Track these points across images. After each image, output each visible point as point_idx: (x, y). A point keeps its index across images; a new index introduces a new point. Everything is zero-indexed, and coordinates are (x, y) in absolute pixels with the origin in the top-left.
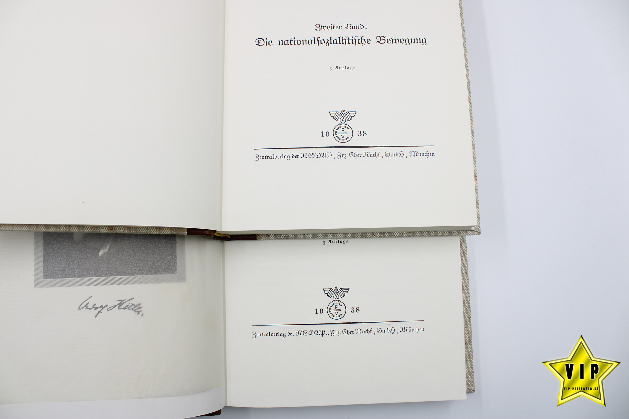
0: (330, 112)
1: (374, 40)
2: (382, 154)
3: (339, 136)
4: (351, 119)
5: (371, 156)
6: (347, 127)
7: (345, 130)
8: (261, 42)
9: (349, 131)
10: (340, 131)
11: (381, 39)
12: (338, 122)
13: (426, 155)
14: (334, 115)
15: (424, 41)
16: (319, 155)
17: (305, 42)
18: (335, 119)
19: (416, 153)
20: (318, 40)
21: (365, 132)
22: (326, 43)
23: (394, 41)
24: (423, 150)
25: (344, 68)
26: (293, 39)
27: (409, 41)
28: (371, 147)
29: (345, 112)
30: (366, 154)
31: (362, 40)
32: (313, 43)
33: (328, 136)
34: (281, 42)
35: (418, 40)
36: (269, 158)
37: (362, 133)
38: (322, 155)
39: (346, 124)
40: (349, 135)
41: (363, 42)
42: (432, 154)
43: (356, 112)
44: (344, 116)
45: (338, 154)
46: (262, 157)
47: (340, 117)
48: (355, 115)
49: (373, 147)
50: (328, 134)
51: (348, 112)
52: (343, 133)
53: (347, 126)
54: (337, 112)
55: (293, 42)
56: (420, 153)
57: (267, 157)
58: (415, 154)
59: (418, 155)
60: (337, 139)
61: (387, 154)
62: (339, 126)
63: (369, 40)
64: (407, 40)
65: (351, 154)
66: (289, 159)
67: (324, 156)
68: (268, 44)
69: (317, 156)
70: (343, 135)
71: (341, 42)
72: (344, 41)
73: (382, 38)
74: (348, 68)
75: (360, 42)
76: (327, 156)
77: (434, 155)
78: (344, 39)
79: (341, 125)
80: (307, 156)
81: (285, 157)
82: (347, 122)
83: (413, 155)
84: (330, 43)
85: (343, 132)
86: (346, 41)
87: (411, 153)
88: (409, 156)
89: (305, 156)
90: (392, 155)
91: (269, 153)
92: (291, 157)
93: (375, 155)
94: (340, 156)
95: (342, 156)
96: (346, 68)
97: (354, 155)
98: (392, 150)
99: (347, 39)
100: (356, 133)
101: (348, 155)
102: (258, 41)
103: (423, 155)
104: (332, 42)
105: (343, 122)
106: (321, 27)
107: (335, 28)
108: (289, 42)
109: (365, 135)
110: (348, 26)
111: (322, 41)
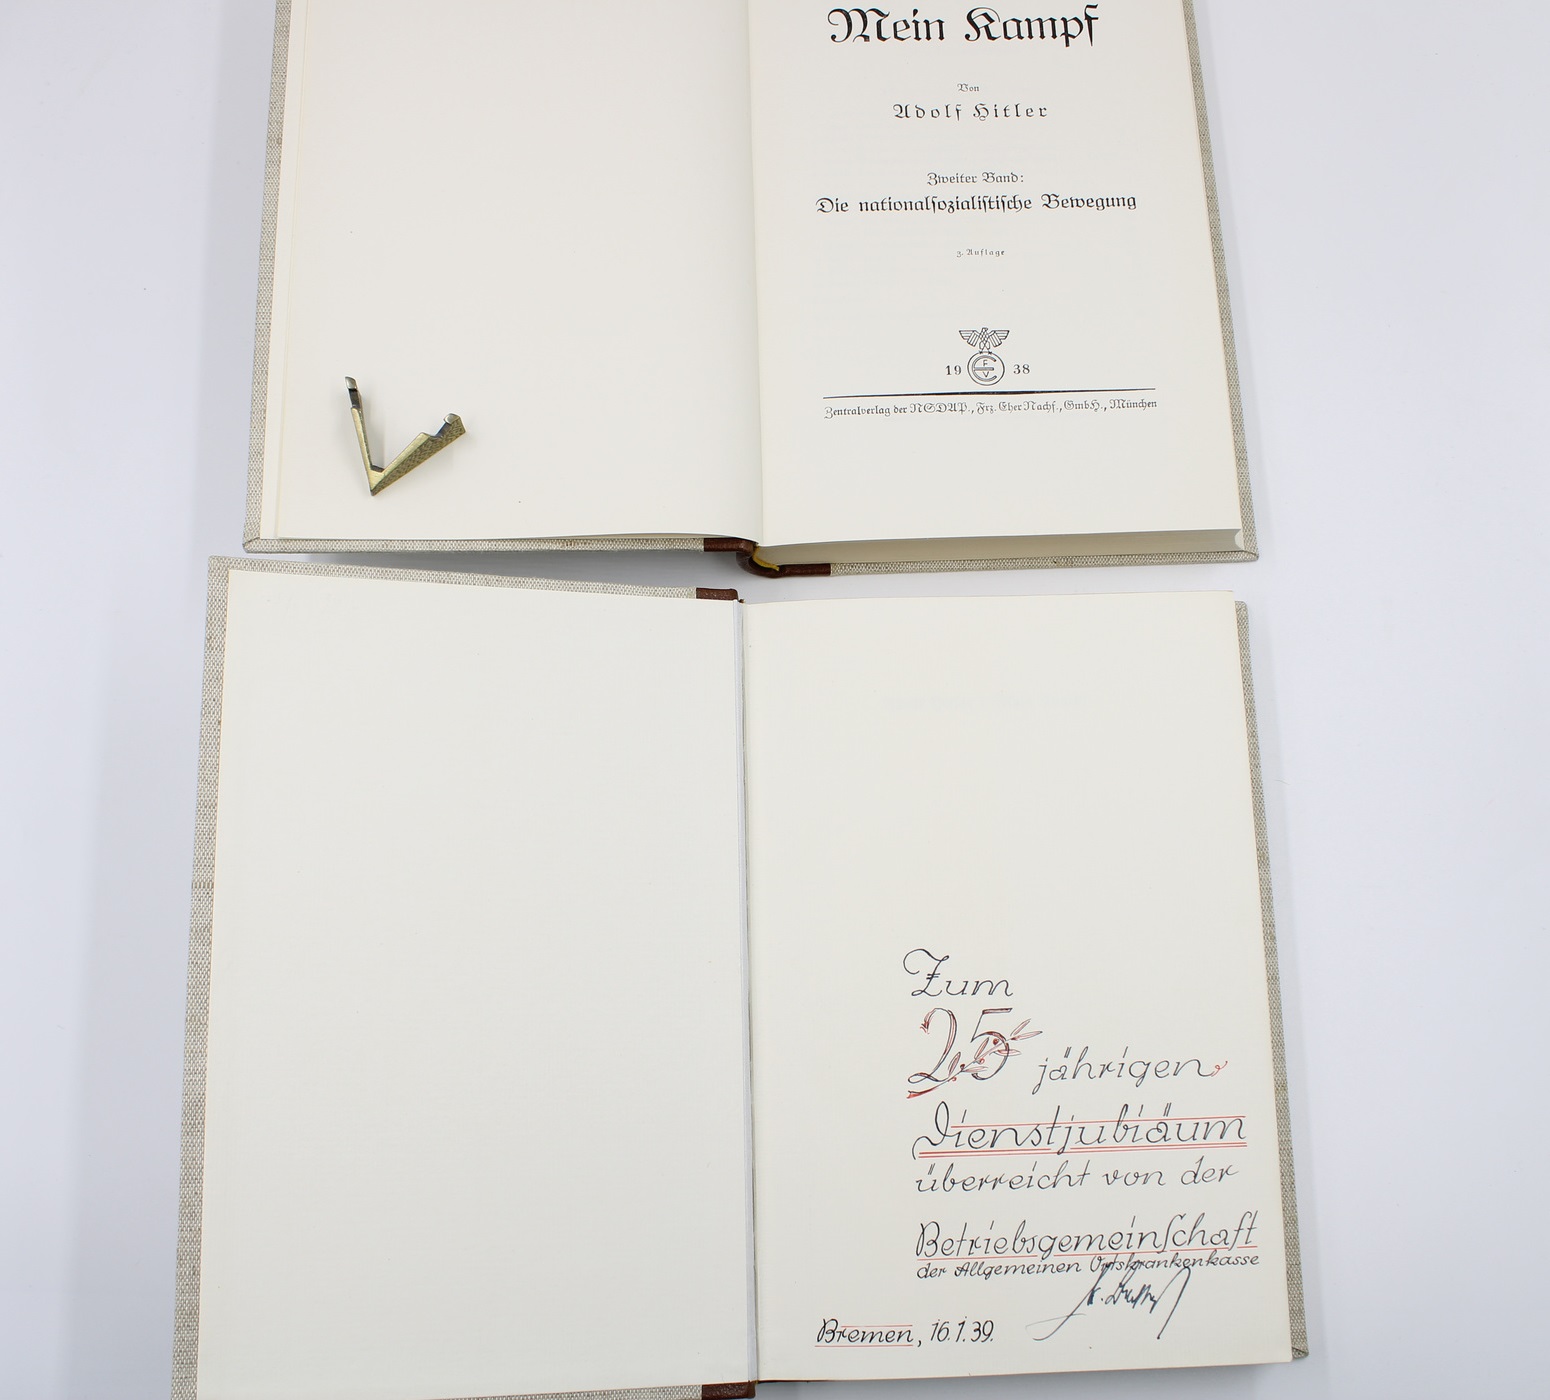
1: (1038, 203)
2: (1059, 405)
3: (980, 374)
4: (1000, 344)
5: (1040, 408)
6: (992, 359)
7: (990, 363)
8: (827, 205)
9: (998, 366)
10: (980, 364)
11: (1050, 199)
12: (977, 349)
13: (1141, 404)
14: (968, 337)
15: (1132, 203)
16: (943, 408)
17: (908, 205)
18: (971, 343)
19: (1121, 402)
20: (933, 203)
21: (1026, 367)
22: (948, 207)
23: (1075, 202)
24: (1135, 397)
25: (984, 252)
26: (887, 200)
27: (1104, 203)
28: (1038, 392)
29: (988, 331)
30: (1030, 406)
31: (1015, 202)
32: (924, 206)
33: (958, 373)
34: (864, 206)
35: (1121, 201)
36: (849, 413)
37: (1021, 369)
38: (948, 408)
39: (990, 353)
40: (998, 372)
41: (1018, 204)
42: (1154, 404)
43: (1009, 331)
44: (986, 339)
45: (979, 405)
46: (838, 413)
47: (980, 341)
48: (1006, 336)
49: (1042, 392)
50: (958, 369)
51: (995, 331)
52: (986, 369)
53: (993, 356)
54: (973, 331)
55: (886, 206)
56: (1129, 402)
57: (846, 413)
58: (1122, 405)
59: (1125, 405)
60: (977, 379)
61: (1068, 404)
62: (979, 355)
63: (1027, 203)
64: (1100, 201)
65: (1002, 406)
66: (887, 415)
67: (952, 409)
68: (840, 209)
69: (939, 410)
70: (986, 372)
71: (976, 205)
72: (982, 204)
73: (1053, 198)
74: (992, 253)
75: (1012, 205)
76: (958, 408)
77: (1156, 405)
78: (981, 199)
79: (982, 354)
80: (922, 409)
81: (882, 411)
83: (1117, 405)
84: (955, 207)
85: (986, 366)
86: (986, 204)
87: (1113, 402)
88: (1108, 408)
89: (917, 408)
90: (1079, 406)
91: (852, 404)
92: (892, 411)
93: (1047, 407)
94: (982, 408)
95: (985, 409)
96: (988, 252)
97: (1007, 407)
98: (1078, 398)
99: (987, 200)
100: (1011, 369)
101: (996, 407)
102: (821, 205)
103: (1135, 405)
104: (960, 206)
105: (985, 349)
106: (937, 179)
107: (964, 180)
108: (880, 205)
109: (1026, 371)
110: (989, 176)
111: (942, 204)
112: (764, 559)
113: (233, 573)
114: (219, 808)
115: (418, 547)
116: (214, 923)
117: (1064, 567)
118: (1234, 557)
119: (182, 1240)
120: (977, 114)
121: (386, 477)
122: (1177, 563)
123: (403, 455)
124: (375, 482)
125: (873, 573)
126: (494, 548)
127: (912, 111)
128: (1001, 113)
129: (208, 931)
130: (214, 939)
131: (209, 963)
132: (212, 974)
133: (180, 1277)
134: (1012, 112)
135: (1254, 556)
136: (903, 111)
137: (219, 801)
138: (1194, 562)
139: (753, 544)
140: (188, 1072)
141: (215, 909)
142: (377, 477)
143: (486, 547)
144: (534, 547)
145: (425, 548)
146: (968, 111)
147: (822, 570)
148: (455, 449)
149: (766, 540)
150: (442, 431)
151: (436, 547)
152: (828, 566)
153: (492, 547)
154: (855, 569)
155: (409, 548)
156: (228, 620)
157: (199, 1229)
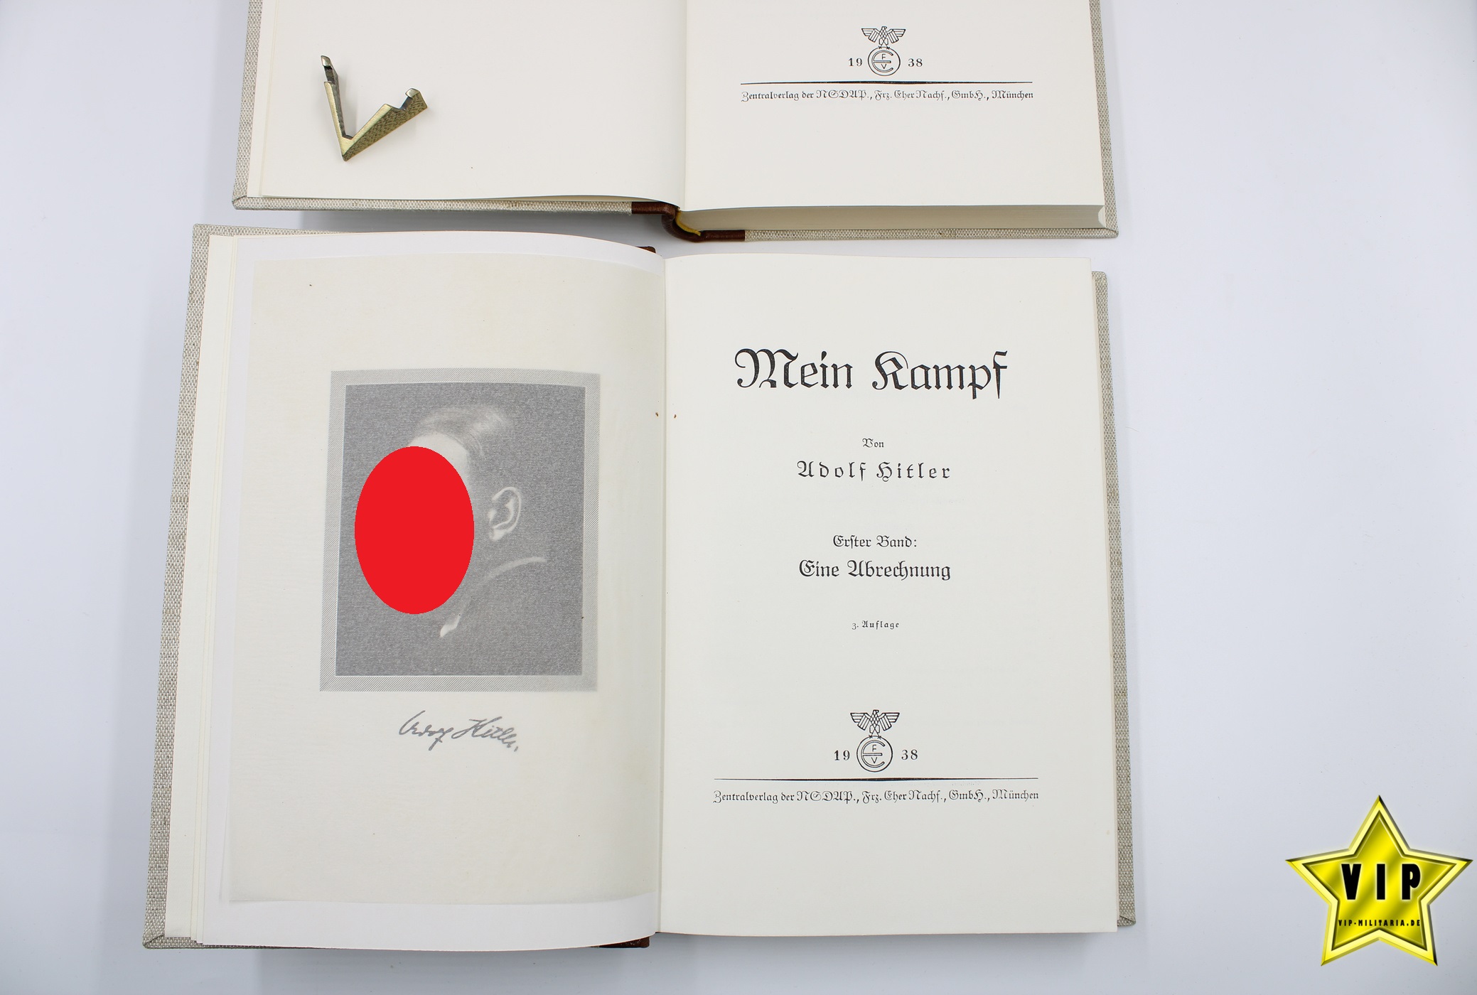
2: (947, 94)
3: (879, 66)
4: (897, 41)
5: (930, 95)
6: (890, 53)
7: (888, 57)
9: (894, 59)
10: (879, 57)
12: (877, 44)
13: (1019, 96)
14: (869, 34)
16: (845, 94)
18: (872, 39)
19: (1002, 93)
21: (919, 61)
24: (1014, 89)
28: (928, 82)
29: (887, 30)
30: (922, 94)
33: (859, 64)
36: (764, 97)
37: (915, 62)
38: (850, 94)
39: (888, 48)
40: (895, 65)
42: (1031, 95)
43: (904, 30)
44: (885, 36)
45: (877, 92)
46: (754, 96)
47: (879, 37)
48: (902, 35)
49: (932, 82)
50: (860, 62)
51: (892, 30)
52: (884, 62)
53: (890, 50)
54: (874, 29)
56: (1008, 93)
57: (761, 96)
58: (1001, 95)
59: (1005, 95)
60: (875, 70)
61: (955, 94)
62: (878, 50)
65: (898, 94)
66: (797, 99)
67: (854, 95)
69: (842, 96)
70: (884, 64)
76: (858, 95)
79: (881, 49)
80: (827, 95)
81: (791, 96)
83: (998, 95)
85: (884, 59)
87: (994, 92)
88: (990, 98)
89: (823, 94)
90: (965, 96)
91: (765, 90)
92: (800, 96)
93: (937, 95)
94: (880, 94)
95: (882, 96)
98: (963, 89)
100: (906, 62)
101: (892, 94)
103: (1014, 96)
105: (884, 45)
109: (919, 65)
112: (687, 225)
113: (212, 237)
114: (194, 435)
115: (383, 206)
116: (188, 532)
117: (948, 238)
118: (1097, 233)
119: (155, 796)
121: (355, 144)
122: (1046, 238)
123: (370, 125)
124: (346, 149)
125: (782, 240)
126: (449, 208)
129: (183, 538)
130: (187, 544)
131: (183, 565)
132: (185, 573)
133: (153, 826)
135: (1114, 233)
137: (195, 429)
138: (1061, 237)
139: (675, 208)
140: (163, 656)
141: (189, 520)
142: (347, 144)
143: (442, 206)
144: (484, 207)
145: (389, 206)
147: (737, 235)
148: (418, 123)
149: (686, 206)
150: (405, 105)
151: (398, 206)
152: (743, 232)
153: (447, 206)
154: (766, 236)
155: (376, 206)
156: (208, 277)
157: (170, 787)
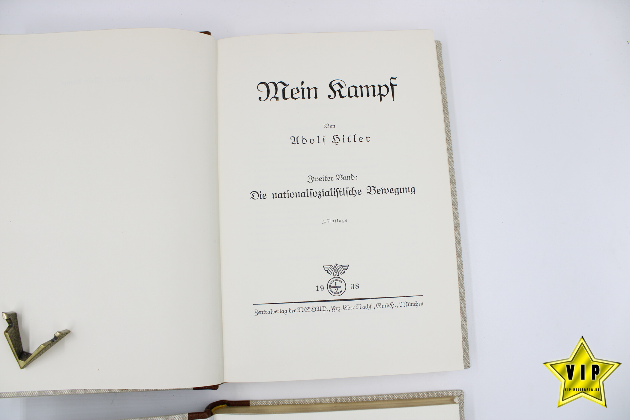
0: (323, 266)
1: (365, 191)
2: (374, 306)
3: (333, 289)
4: (344, 273)
5: (364, 308)
6: (340, 281)
7: (339, 284)
8: (256, 195)
9: (342, 285)
10: (333, 284)
11: (371, 189)
12: (332, 276)
13: (415, 304)
14: (328, 269)
15: (413, 190)
16: (314, 309)
17: (298, 194)
18: (329, 273)
19: (405, 303)
20: (311, 193)
21: (357, 285)
22: (318, 195)
23: (384, 190)
24: (412, 300)
25: (336, 221)
26: (286, 192)
28: (363, 299)
29: (338, 266)
30: (359, 307)
31: (353, 191)
32: (306, 195)
33: (322, 290)
34: (275, 195)
35: (407, 189)
36: (267, 312)
37: (355, 286)
38: (317, 309)
39: (339, 278)
40: (343, 288)
41: (354, 193)
42: (422, 304)
43: (348, 265)
44: (337, 270)
45: (333, 307)
46: (261, 312)
47: (334, 271)
48: (347, 268)
49: (365, 299)
50: (322, 288)
51: (341, 265)
52: (336, 287)
53: (340, 279)
54: (330, 266)
55: (286, 195)
56: (409, 303)
57: (265, 312)
58: (405, 304)
59: (407, 305)
60: (332, 293)
61: (379, 305)
62: (333, 279)
63: (359, 191)
64: (397, 190)
65: (345, 307)
66: (286, 313)
67: (319, 310)
68: (262, 197)
69: (312, 310)
70: (336, 289)
71: (333, 194)
72: (336, 193)
73: (372, 188)
74: (340, 221)
75: (351, 193)
76: (322, 309)
77: (423, 305)
78: (335, 190)
79: (335, 279)
80: (303, 310)
81: (283, 312)
82: (340, 276)
83: (403, 305)
84: (322, 195)
85: (337, 285)
86: (338, 192)
87: (401, 303)
88: (399, 307)
89: (301, 310)
90: (384, 306)
91: (268, 308)
92: (288, 311)
93: (368, 307)
94: (334, 309)
95: (336, 309)
96: (339, 221)
97: (347, 308)
98: (383, 302)
99: (338, 190)
100: (349, 286)
101: (341, 308)
102: (253, 195)
103: (412, 305)
104: (324, 195)
105: (336, 276)
106: (313, 179)
107: (327, 179)
108: (283, 195)
109: (357, 287)
110: (339, 177)
111: (315, 193)
120: (334, 141)
127: (300, 140)
128: (346, 140)
134: (352, 139)
136: (295, 140)
146: (329, 139)
